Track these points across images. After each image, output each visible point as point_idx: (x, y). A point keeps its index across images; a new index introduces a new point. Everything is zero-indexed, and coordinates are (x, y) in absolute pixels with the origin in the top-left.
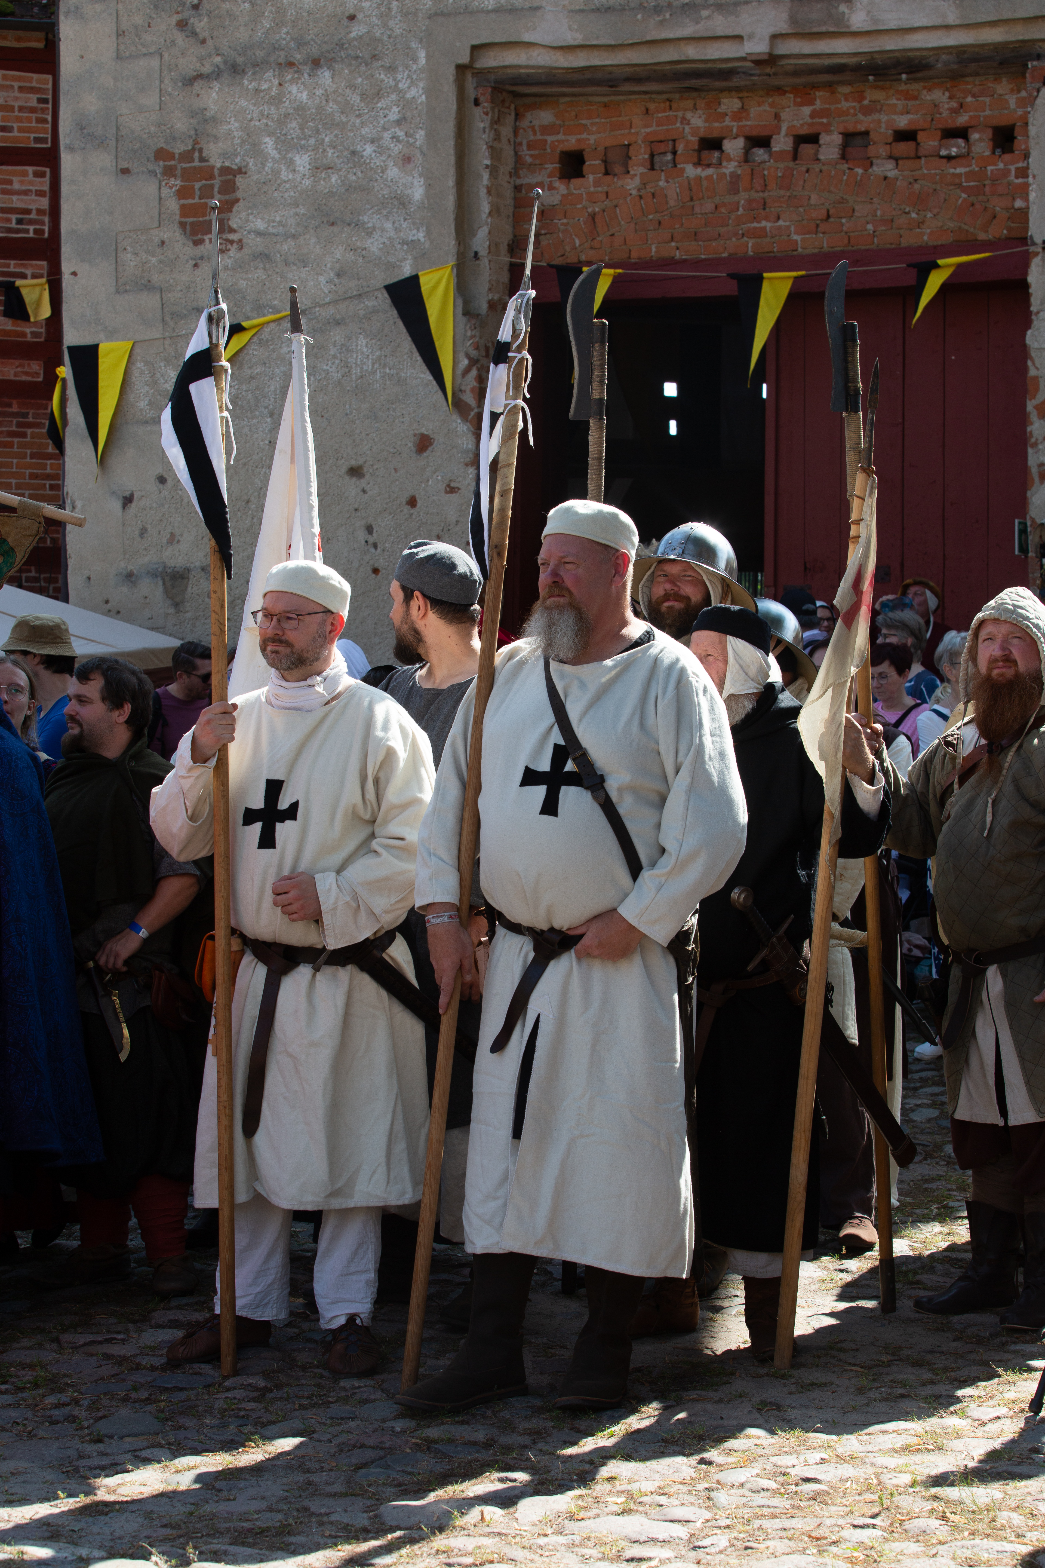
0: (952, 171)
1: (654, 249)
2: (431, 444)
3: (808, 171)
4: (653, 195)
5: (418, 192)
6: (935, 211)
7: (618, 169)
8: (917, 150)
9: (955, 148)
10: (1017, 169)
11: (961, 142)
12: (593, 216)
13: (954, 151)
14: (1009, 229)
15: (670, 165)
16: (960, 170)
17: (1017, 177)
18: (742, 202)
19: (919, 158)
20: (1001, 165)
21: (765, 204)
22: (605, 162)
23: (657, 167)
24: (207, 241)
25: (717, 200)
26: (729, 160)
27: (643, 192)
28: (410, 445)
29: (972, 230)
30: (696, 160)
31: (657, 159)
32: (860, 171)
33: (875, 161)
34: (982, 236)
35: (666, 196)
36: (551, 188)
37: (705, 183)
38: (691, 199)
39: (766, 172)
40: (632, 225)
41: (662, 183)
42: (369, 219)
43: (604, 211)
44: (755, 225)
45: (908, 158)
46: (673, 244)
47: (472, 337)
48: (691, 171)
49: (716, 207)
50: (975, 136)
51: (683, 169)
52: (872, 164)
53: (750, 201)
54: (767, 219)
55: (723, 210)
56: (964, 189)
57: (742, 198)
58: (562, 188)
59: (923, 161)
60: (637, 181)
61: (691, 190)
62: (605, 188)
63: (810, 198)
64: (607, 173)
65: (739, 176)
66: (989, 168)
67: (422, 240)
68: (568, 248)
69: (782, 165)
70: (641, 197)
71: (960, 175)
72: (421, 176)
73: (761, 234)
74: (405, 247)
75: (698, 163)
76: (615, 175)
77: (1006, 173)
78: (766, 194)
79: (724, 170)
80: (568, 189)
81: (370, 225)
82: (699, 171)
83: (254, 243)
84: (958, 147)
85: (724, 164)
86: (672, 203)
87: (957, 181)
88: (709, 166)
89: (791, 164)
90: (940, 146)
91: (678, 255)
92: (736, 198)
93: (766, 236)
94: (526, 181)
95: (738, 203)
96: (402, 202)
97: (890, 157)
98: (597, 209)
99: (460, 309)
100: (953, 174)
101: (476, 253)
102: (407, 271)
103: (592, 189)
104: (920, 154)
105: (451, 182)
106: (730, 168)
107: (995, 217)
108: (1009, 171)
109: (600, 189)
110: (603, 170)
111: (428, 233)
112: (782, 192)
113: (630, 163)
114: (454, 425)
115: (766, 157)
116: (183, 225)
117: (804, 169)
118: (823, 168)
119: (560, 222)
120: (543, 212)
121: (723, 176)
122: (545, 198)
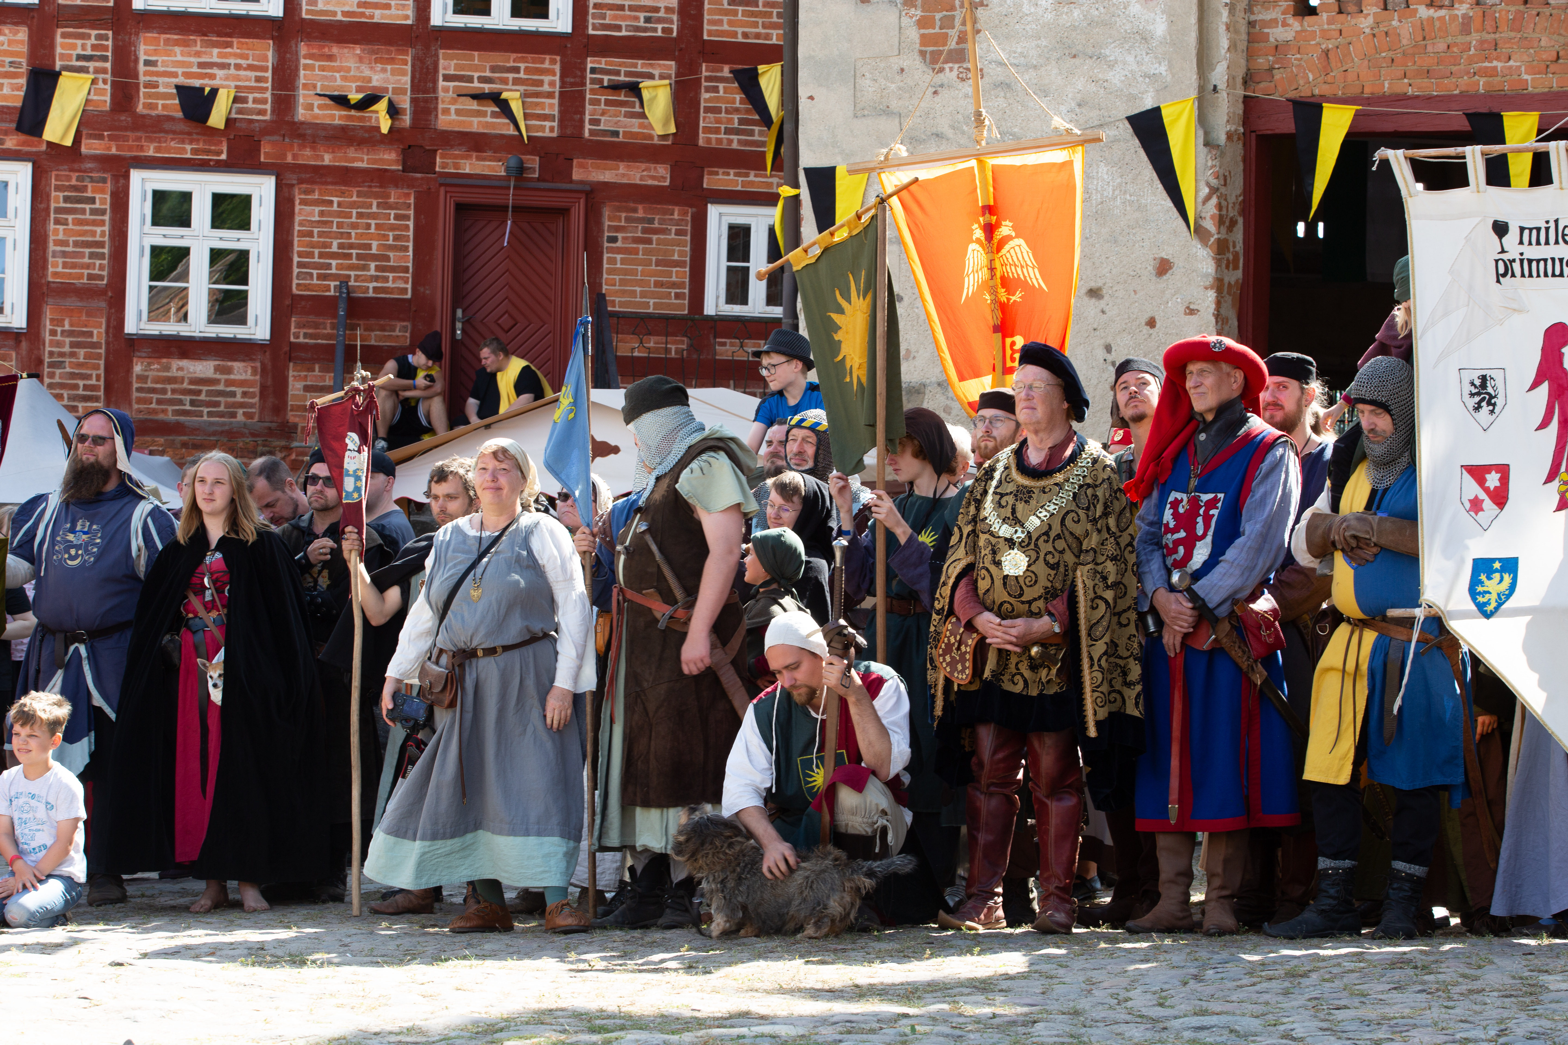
1: (1386, 85)
2: (1171, 268)
3: (1538, 15)
4: (1387, 33)
5: (1160, 28)
7: (1351, 8)
12: (1327, 52)
15: (1403, 6)
18: (1474, 42)
21: (1496, 45)
23: (1390, 7)
24: (947, 70)
25: (1449, 40)
27: (1376, 31)
28: (1150, 268)
35: (1399, 35)
36: (1285, 25)
37: (1437, 24)
38: (1424, 39)
39: (1497, 15)
40: (1366, 62)
41: (1395, 23)
42: (1111, 52)
43: (1337, 47)
44: (1487, 64)
46: (1406, 81)
47: (1213, 166)
48: (1423, 12)
49: (1448, 47)
51: (1416, 10)
53: (1482, 42)
54: (1498, 59)
55: (1455, 50)
57: (1474, 38)
58: (1296, 24)
60: (1370, 20)
61: (1423, 30)
62: (1339, 26)
63: (1540, 40)
64: (1340, 12)
65: (1471, 17)
67: (1164, 73)
68: (1301, 82)
69: (1513, 9)
70: (1374, 35)
72: (1163, 12)
73: (1492, 73)
74: (1147, 80)
75: (1431, 5)
76: (1349, 14)
78: (1497, 36)
79: (1456, 12)
80: (1302, 26)
81: (1112, 58)
82: (1432, 12)
83: (994, 73)
85: (1456, 6)
86: (1405, 42)
88: (1441, 7)
89: (1522, 8)
91: (1410, 91)
92: (1468, 38)
93: (1497, 75)
94: (1260, 17)
95: (1470, 43)
96: (1145, 38)
98: (1330, 46)
99: (1201, 140)
101: (1215, 87)
102: (1148, 104)
103: (1326, 27)
105: (1193, 19)
106: (1462, 9)
109: (1333, 27)
110: (1337, 10)
111: (1170, 67)
112: (1512, 34)
114: (1194, 250)
116: (923, 54)
117: (1534, 12)
118: (1553, 12)
119: (1294, 57)
120: (1277, 47)
121: (1454, 18)
122: (1278, 34)
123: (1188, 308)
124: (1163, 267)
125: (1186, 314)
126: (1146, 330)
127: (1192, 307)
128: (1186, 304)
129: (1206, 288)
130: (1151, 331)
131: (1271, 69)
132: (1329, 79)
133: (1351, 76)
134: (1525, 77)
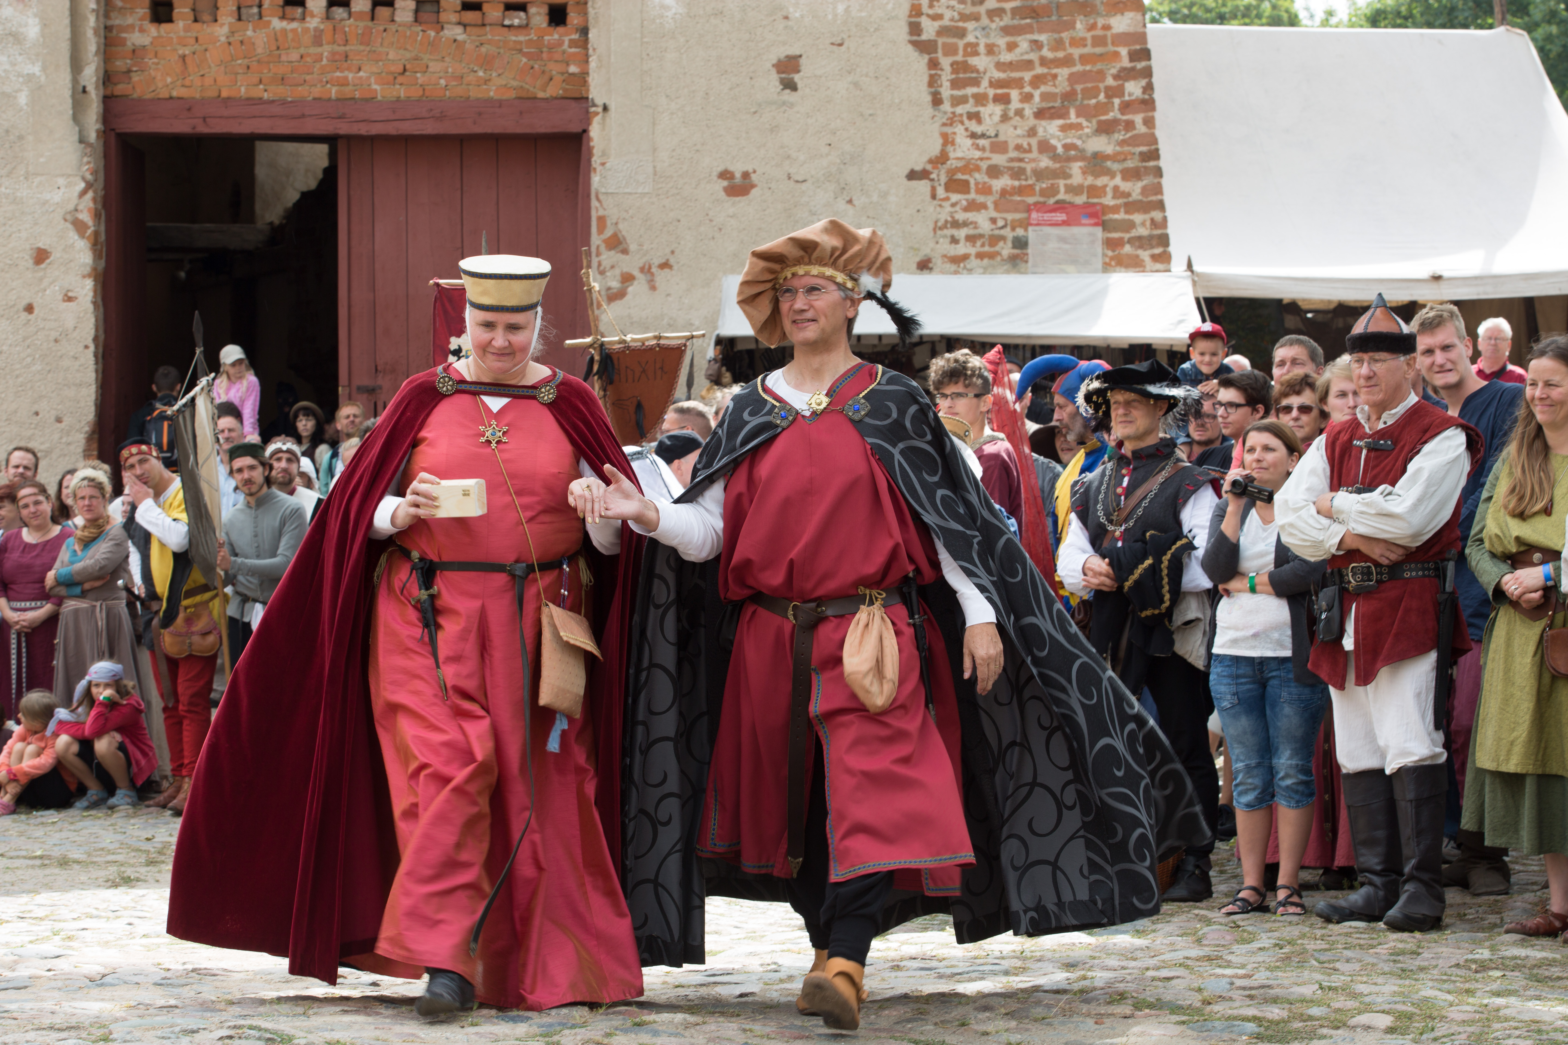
0: (514, 38)
1: (243, 89)
2: (48, 258)
3: (385, 30)
4: (242, 42)
5: (32, 30)
6: (500, 71)
7: (206, 17)
8: (483, 19)
9: (517, 19)
10: (570, 40)
11: (522, 14)
12: (183, 57)
13: (516, 22)
14: (565, 90)
15: (257, 17)
16: (521, 38)
17: (570, 47)
18: (326, 54)
19: (484, 25)
20: (556, 36)
21: (347, 57)
22: (194, 10)
23: (244, 17)
25: (302, 51)
26: (313, 16)
27: (231, 39)
28: (27, 257)
29: (531, 89)
30: (281, 14)
31: (243, 11)
32: (432, 34)
33: (445, 26)
34: (541, 95)
35: (254, 44)
36: (142, 30)
37: (290, 36)
38: (278, 48)
39: (347, 29)
40: (222, 68)
41: (249, 33)
43: (194, 53)
44: (338, 74)
45: (475, 25)
46: (261, 87)
47: (89, 163)
48: (277, 24)
49: (302, 57)
50: (532, 10)
51: (269, 22)
52: (442, 28)
53: (333, 54)
54: (349, 69)
55: (308, 59)
56: (525, 55)
57: (326, 50)
58: (153, 30)
59: (488, 28)
60: (225, 30)
61: (277, 40)
62: (195, 35)
63: (387, 54)
64: (196, 20)
65: (322, 31)
66: (546, 38)
67: (38, 74)
68: (160, 85)
69: (362, 24)
70: (230, 44)
71: (520, 42)
72: (35, 15)
73: (344, 83)
74: (21, 79)
75: (283, 17)
76: (204, 22)
77: (560, 43)
78: (348, 48)
79: (307, 25)
80: (158, 32)
82: (284, 24)
84: (520, 18)
85: (308, 19)
86: (259, 50)
87: (518, 47)
88: (293, 19)
89: (370, 24)
90: (504, 18)
91: (266, 96)
92: (319, 50)
93: (348, 85)
94: (117, 22)
95: (322, 54)
96: (17, 38)
97: (459, 23)
98: (187, 52)
99: (76, 137)
100: (515, 41)
101: (84, 88)
102: (22, 102)
103: (182, 34)
104: (486, 22)
105: (66, 24)
106: (313, 23)
107: (551, 79)
108: (563, 42)
109: (189, 34)
110: (192, 18)
111: (44, 69)
112: (362, 48)
113: (219, 13)
114: (72, 241)
115: (345, 15)
117: (382, 28)
118: (400, 29)
119: (150, 61)
120: (134, 51)
121: (307, 30)
122: (136, 39)
123: (66, 295)
124: (41, 256)
125: (64, 301)
126: (24, 315)
127: (70, 294)
128: (64, 292)
129: (84, 277)
130: (30, 317)
131: (129, 71)
132: (187, 83)
133: (208, 81)
134: (375, 87)
